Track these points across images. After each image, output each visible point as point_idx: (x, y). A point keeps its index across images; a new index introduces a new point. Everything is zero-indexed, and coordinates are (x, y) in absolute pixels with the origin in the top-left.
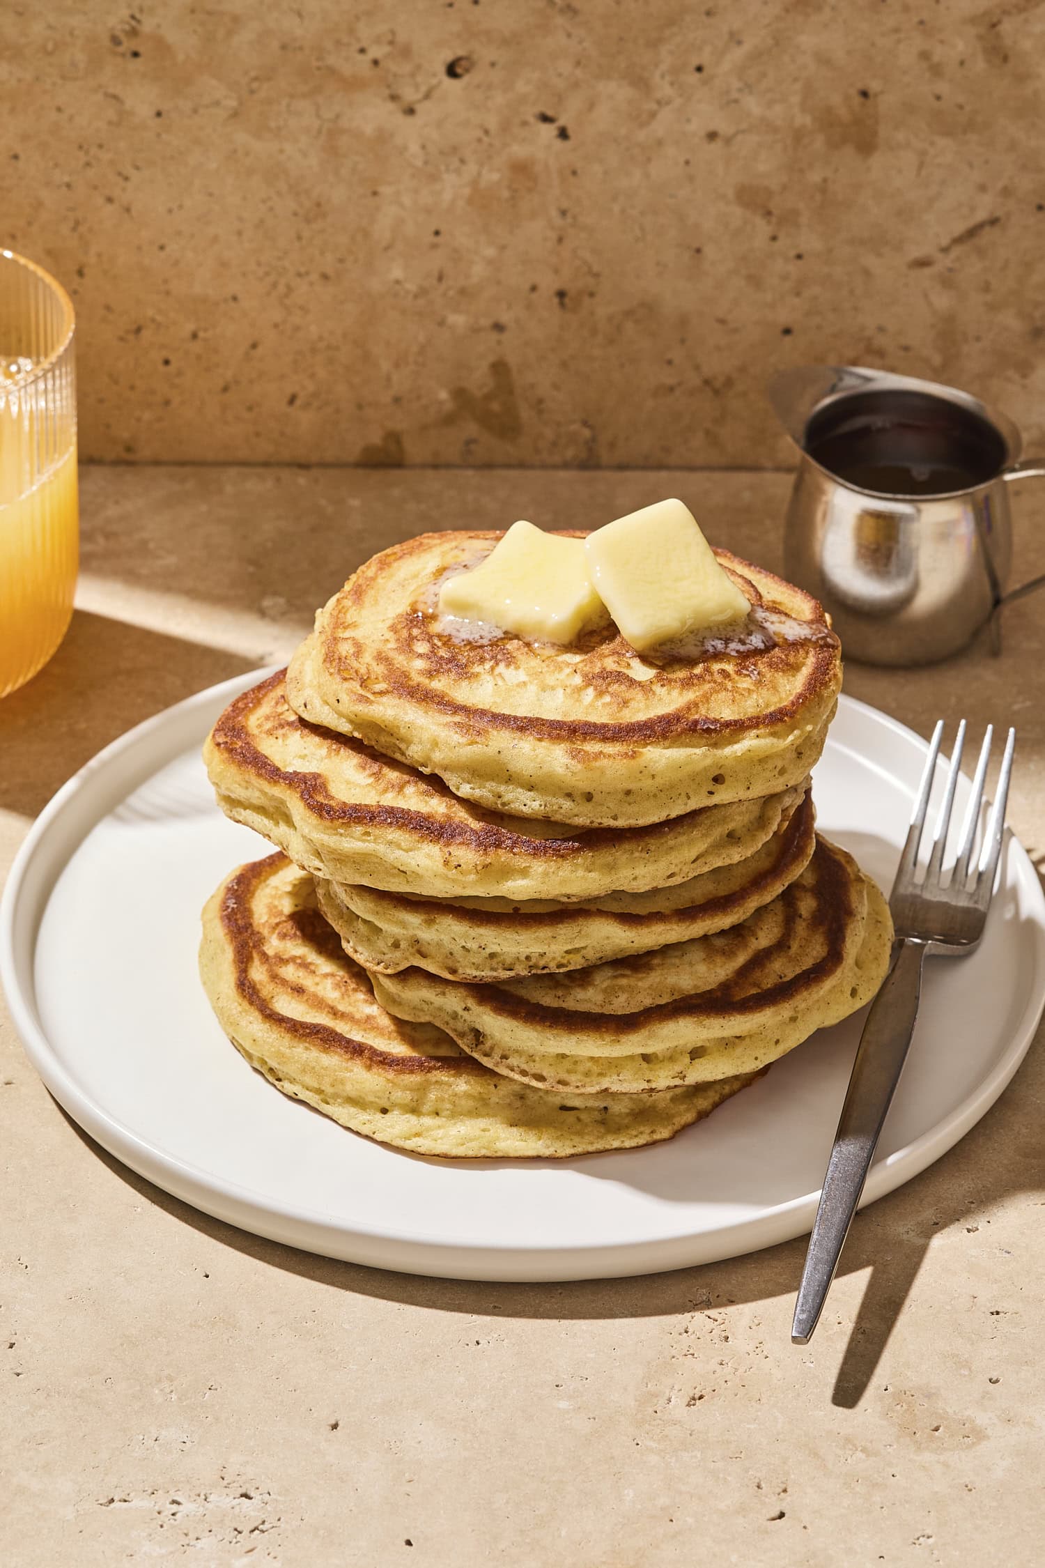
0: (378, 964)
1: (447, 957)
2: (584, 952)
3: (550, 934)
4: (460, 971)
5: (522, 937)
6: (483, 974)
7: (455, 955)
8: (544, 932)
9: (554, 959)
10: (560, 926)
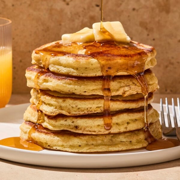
0: (51, 113)
1: (68, 110)
2: (100, 108)
3: (93, 102)
4: (71, 113)
5: (86, 103)
6: (77, 113)
7: (70, 109)
8: (92, 102)
9: (93, 109)
10: (95, 100)
